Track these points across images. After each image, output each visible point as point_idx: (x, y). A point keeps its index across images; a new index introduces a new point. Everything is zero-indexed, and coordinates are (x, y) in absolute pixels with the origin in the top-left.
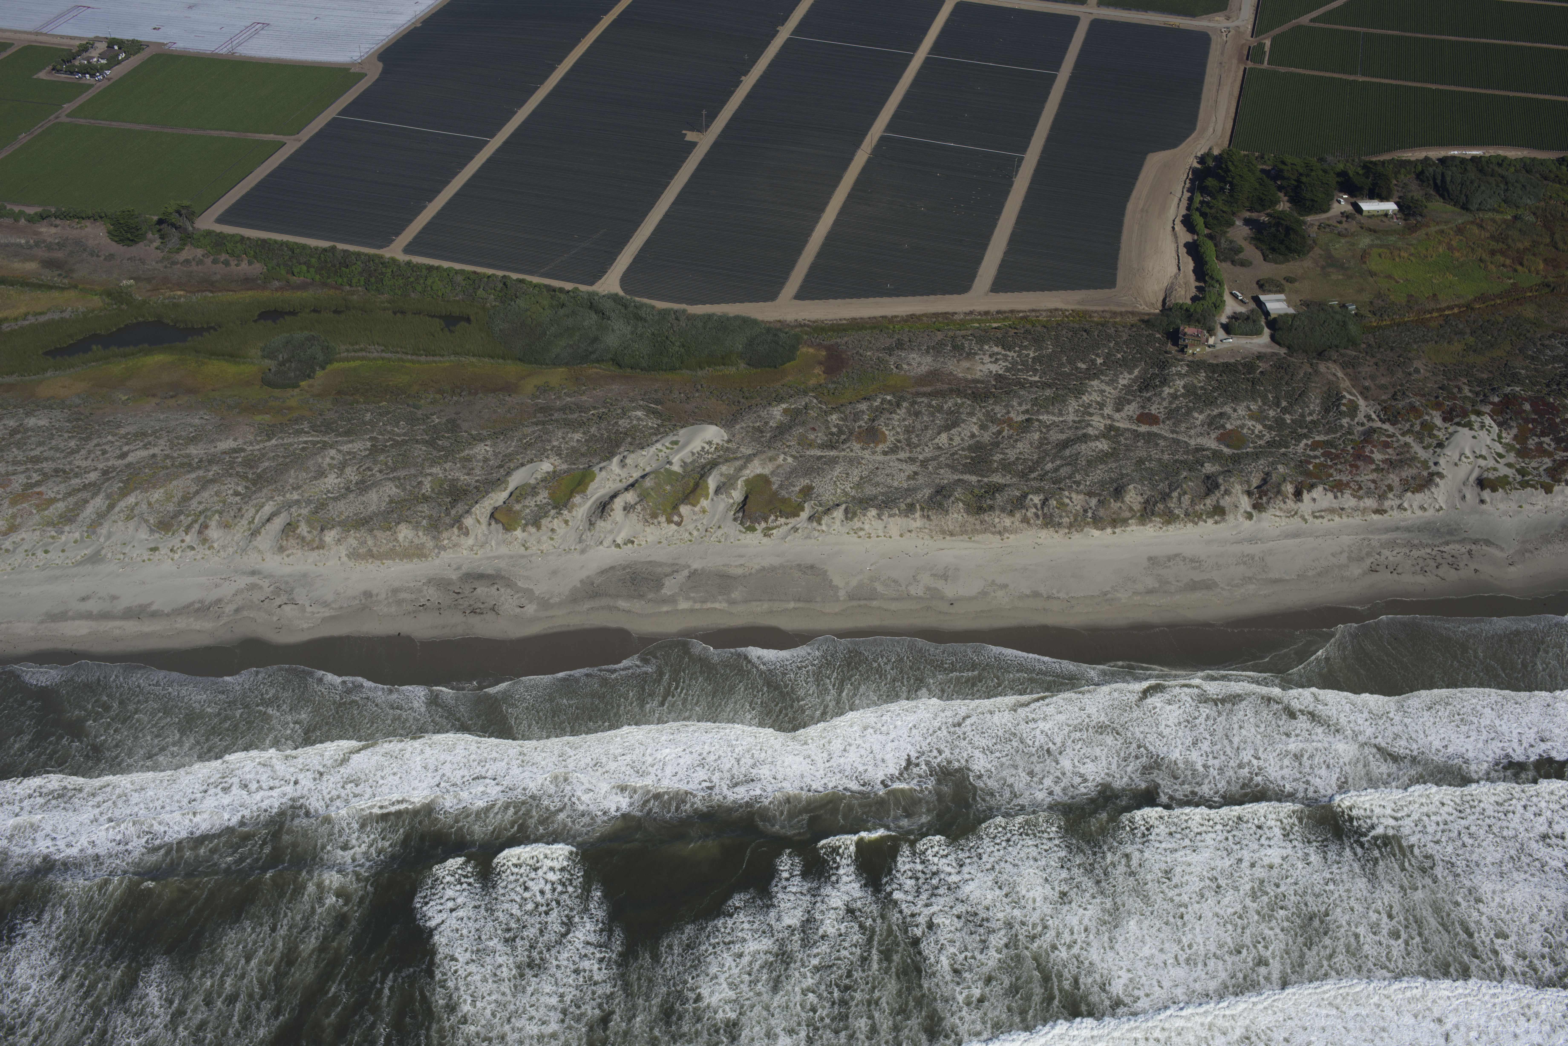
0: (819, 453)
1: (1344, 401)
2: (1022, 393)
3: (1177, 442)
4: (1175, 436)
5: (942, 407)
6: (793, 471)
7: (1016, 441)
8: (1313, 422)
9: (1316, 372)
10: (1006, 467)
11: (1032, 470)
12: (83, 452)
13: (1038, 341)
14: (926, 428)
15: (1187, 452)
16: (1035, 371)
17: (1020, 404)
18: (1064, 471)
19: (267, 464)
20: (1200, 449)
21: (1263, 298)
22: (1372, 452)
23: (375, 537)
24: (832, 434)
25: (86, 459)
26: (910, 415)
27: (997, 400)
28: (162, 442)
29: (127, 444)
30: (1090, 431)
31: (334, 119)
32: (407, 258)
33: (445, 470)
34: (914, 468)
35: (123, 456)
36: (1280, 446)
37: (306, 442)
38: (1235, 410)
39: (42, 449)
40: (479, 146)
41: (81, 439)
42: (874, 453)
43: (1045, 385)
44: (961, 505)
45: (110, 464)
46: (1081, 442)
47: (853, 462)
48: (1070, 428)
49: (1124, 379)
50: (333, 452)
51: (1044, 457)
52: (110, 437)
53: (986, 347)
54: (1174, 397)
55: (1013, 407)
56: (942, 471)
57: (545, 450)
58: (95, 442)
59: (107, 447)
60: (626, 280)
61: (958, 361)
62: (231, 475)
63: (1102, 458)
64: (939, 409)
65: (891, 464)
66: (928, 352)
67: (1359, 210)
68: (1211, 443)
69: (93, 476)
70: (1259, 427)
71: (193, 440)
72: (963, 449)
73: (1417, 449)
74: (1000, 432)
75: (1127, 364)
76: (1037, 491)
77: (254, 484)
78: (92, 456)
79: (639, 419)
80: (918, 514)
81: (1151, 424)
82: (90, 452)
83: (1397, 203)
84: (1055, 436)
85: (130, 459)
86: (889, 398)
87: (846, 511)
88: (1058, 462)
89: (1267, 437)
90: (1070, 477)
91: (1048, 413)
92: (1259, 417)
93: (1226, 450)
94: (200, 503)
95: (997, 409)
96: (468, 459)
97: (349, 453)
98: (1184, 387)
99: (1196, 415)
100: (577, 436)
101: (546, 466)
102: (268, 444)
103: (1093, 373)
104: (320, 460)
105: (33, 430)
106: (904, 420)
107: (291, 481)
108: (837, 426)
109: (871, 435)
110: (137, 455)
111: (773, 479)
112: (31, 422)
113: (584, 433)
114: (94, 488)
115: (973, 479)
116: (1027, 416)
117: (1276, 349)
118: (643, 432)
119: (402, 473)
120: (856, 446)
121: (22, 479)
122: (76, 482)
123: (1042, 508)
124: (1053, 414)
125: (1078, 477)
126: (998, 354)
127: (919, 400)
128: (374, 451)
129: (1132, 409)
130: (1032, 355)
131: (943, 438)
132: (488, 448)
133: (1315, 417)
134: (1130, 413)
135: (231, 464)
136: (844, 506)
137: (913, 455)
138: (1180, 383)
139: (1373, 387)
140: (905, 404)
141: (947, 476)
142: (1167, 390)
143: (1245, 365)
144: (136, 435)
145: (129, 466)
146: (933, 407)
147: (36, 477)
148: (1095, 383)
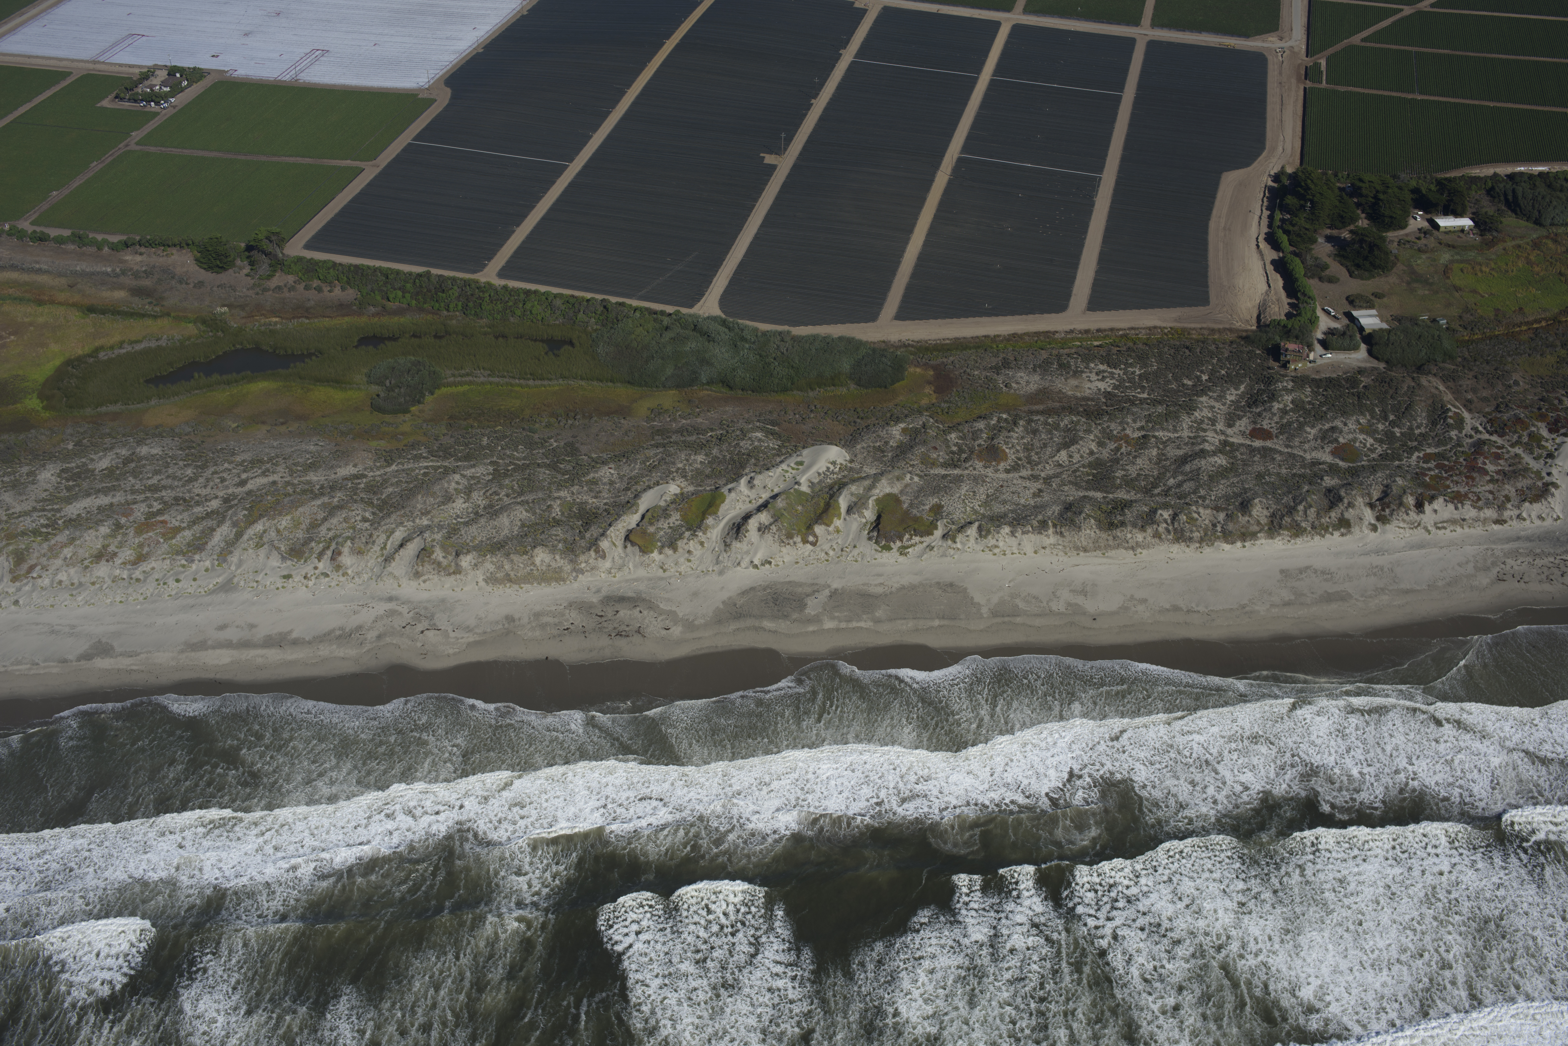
0: (943, 472)
1: (1450, 414)
2: (1135, 410)
3: (1292, 456)
4: (1289, 450)
5: (1059, 425)
6: (921, 490)
7: (1135, 457)
8: (1421, 434)
9: (1419, 385)
10: (1129, 483)
11: (1155, 486)
12: (201, 480)
13: (1142, 359)
14: (1045, 445)
15: (1303, 466)
16: (1143, 388)
17: (1134, 421)
18: (1188, 486)
19: (391, 490)
20: (1315, 463)
21: (1355, 313)
22: (1485, 464)
23: (512, 561)
24: (953, 453)
25: (205, 487)
26: (1028, 433)
27: (1112, 418)
28: (280, 469)
29: (245, 471)
30: (1207, 446)
31: (409, 144)
32: (503, 282)
33: (573, 493)
34: (1038, 485)
35: (243, 483)
36: (1393, 459)
37: (427, 467)
38: (1345, 424)
39: (159, 477)
40: (560, 171)
41: (197, 467)
42: (997, 471)
43: (1155, 402)
44: (1093, 521)
45: (230, 491)
46: (1200, 457)
47: (978, 480)
48: (1186, 444)
49: (1232, 395)
50: (457, 477)
51: (1164, 474)
52: (226, 465)
53: (1092, 365)
54: (1284, 412)
55: (1128, 424)
56: (1066, 488)
57: (670, 472)
58: (212, 469)
59: (225, 475)
60: (724, 302)
61: (1066, 379)
62: (356, 501)
63: (1222, 473)
64: (1056, 427)
65: (1015, 482)
66: (1035, 370)
67: (1436, 227)
68: (1326, 456)
69: (215, 504)
70: (1370, 441)
71: (312, 466)
72: (1084, 466)
73: (1527, 459)
74: (1118, 449)
75: (1232, 380)
76: (1166, 506)
77: (381, 510)
78: (211, 484)
79: (760, 440)
80: (1051, 531)
81: (1264, 439)
82: (208, 480)
83: (1472, 219)
84: (1173, 452)
85: (250, 486)
86: (1004, 416)
87: (980, 528)
88: (1180, 478)
89: (1379, 450)
90: (1195, 492)
91: (1163, 429)
92: (1369, 431)
93: (1341, 463)
94: (329, 529)
95: (1113, 426)
96: (594, 482)
97: (473, 478)
98: (1292, 402)
99: (1308, 429)
100: (700, 458)
101: (673, 489)
102: (388, 470)
103: (1201, 390)
104: (446, 485)
105: (147, 459)
106: (1023, 438)
107: (419, 506)
108: (956, 444)
109: (992, 454)
110: (257, 483)
111: (903, 498)
112: (144, 450)
113: (706, 455)
114: (219, 516)
115: (1099, 495)
116: (1143, 433)
117: (1375, 363)
118: (765, 453)
119: (530, 497)
120: (979, 465)
121: (143, 507)
122: (198, 510)
123: (1173, 523)
124: (1169, 431)
125: (1202, 492)
126: (1104, 371)
127: (1035, 418)
128: (498, 475)
129: (1243, 424)
130: (1138, 372)
131: (1063, 456)
132: (612, 471)
133: (1423, 430)
134: (1242, 429)
135: (355, 490)
136: (977, 524)
137: (1036, 473)
138: (1288, 398)
139: (1475, 399)
140: (1021, 423)
141: (1073, 494)
142: (1276, 406)
143: (1347, 380)
144: (252, 462)
145: (249, 493)
146: (1049, 424)
147: (157, 506)
148: (1204, 399)
